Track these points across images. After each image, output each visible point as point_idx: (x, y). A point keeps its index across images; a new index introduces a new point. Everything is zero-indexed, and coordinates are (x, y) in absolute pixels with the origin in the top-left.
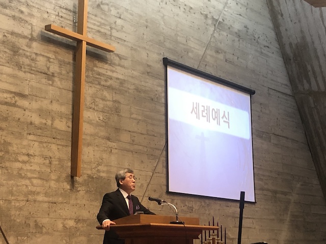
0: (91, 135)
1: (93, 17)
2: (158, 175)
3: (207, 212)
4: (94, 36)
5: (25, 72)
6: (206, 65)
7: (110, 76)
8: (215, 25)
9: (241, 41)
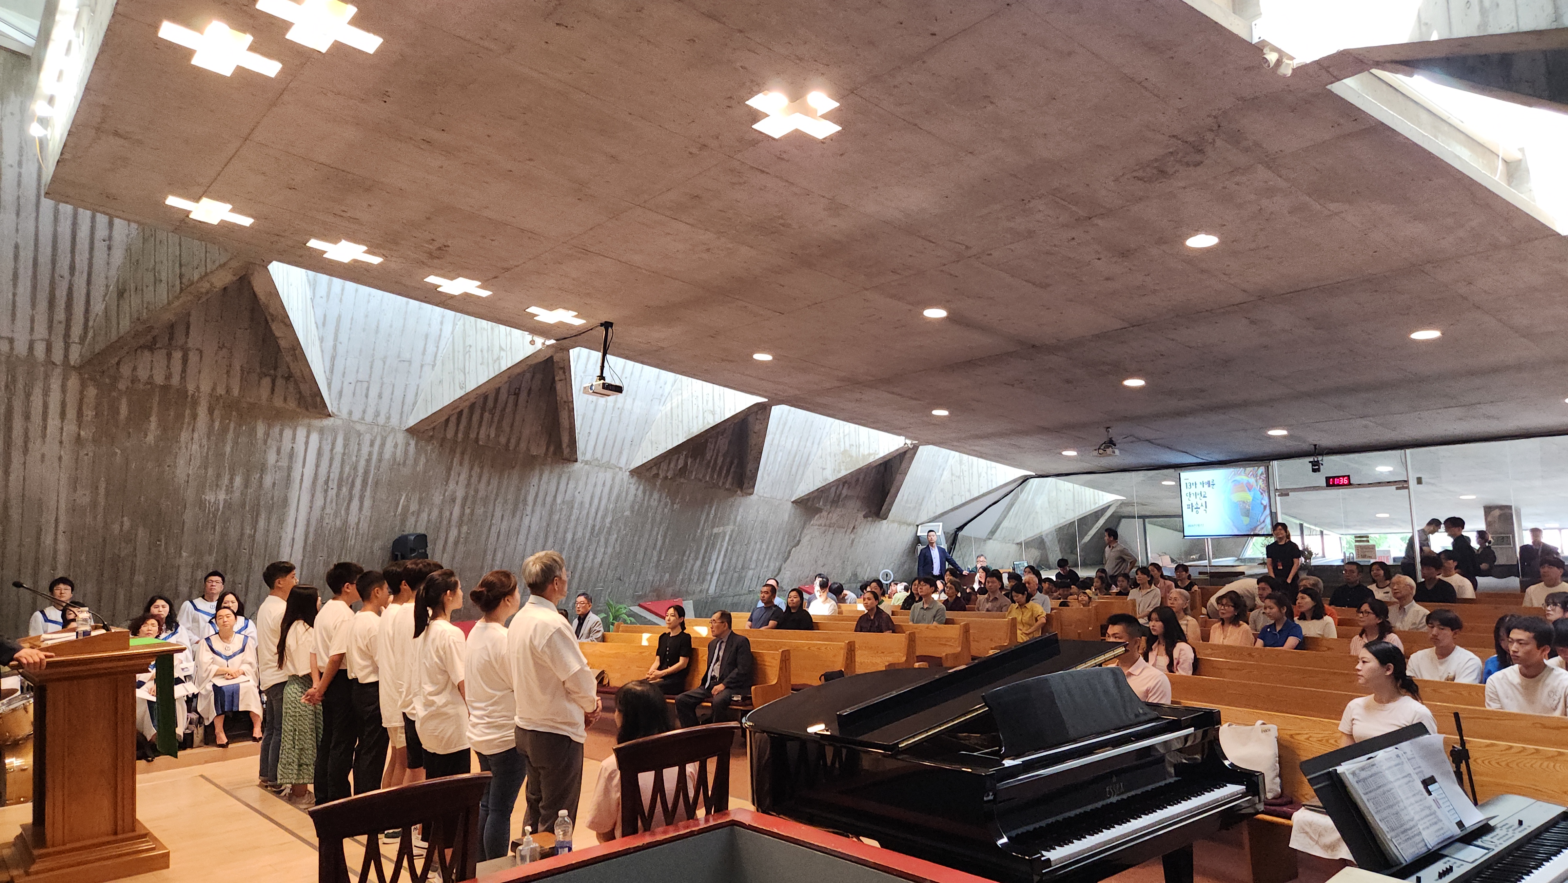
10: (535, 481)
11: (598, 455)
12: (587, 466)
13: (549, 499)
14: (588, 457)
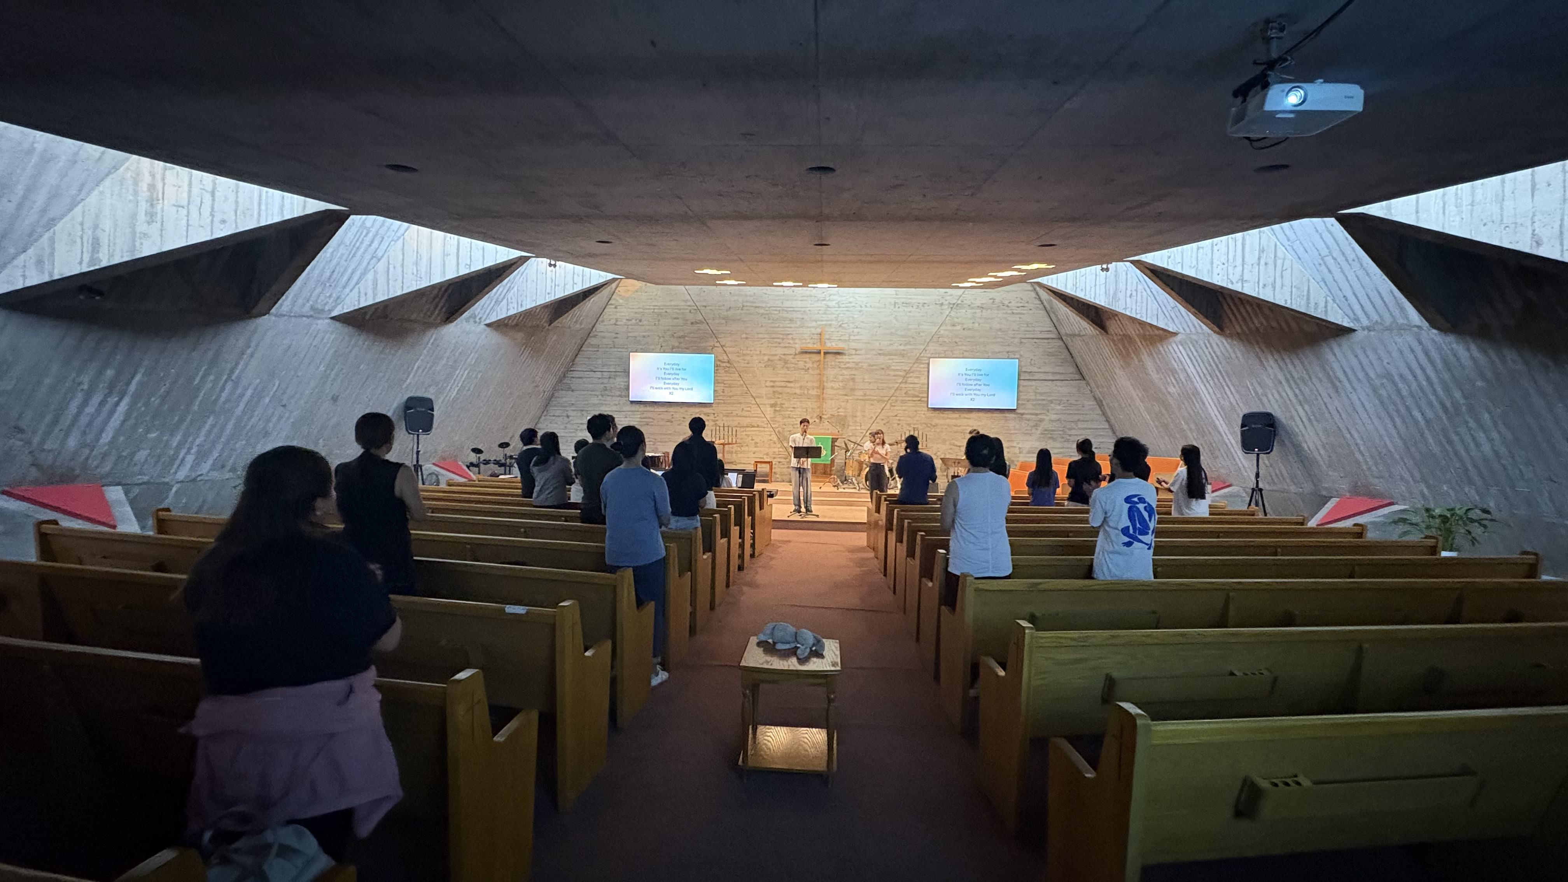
0: (833, 395)
4: (837, 343)
5: (791, 370)
7: (847, 362)
8: (952, 308)
9: (984, 311)
10: (1330, 357)
11: (1376, 318)
12: (1372, 333)
13: (1361, 375)
14: (1365, 322)
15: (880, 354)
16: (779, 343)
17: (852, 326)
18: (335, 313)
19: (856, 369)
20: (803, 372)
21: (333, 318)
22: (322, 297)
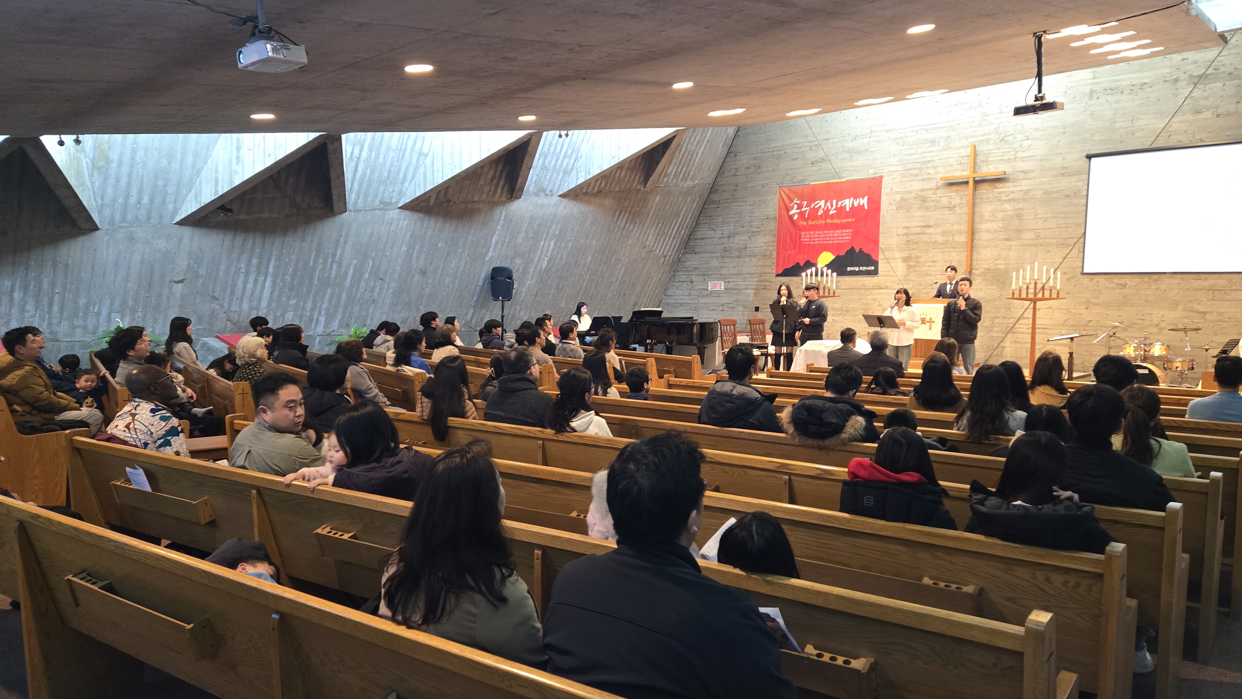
0: (989, 240)
1: (996, 151)
2: (1072, 259)
3: (1154, 287)
4: (996, 165)
5: (931, 211)
6: (1170, 136)
7: (1012, 191)
8: (1195, 83)
15: (1063, 174)
16: (917, 176)
17: (1020, 137)
18: (400, 205)
19: (1024, 200)
20: (947, 212)
21: (400, 208)
22: (387, 193)
